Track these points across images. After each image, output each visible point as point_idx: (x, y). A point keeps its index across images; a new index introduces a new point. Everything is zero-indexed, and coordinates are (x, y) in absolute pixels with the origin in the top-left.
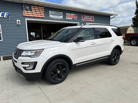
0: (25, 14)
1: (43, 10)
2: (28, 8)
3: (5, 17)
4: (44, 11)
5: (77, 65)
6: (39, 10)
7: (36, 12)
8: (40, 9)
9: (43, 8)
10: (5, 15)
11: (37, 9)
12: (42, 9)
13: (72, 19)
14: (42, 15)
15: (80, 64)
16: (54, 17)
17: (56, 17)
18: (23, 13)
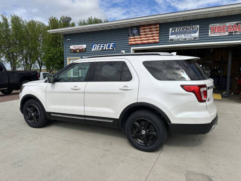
0: (131, 41)
1: (157, 30)
2: (135, 31)
3: (110, 48)
4: (158, 32)
5: (52, 115)
6: (150, 31)
7: (146, 36)
8: (153, 30)
9: (158, 26)
10: (111, 46)
11: (149, 30)
12: (156, 28)
13: (227, 34)
14: (155, 38)
15: (58, 115)
16: (178, 37)
17: (183, 37)
18: (130, 40)
